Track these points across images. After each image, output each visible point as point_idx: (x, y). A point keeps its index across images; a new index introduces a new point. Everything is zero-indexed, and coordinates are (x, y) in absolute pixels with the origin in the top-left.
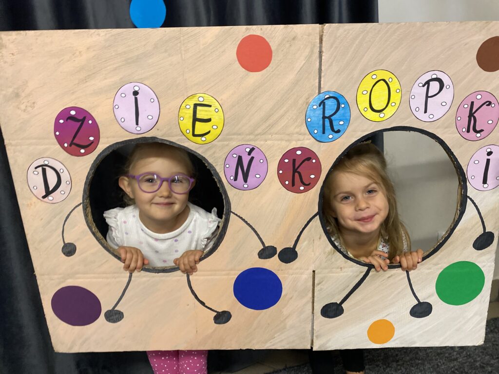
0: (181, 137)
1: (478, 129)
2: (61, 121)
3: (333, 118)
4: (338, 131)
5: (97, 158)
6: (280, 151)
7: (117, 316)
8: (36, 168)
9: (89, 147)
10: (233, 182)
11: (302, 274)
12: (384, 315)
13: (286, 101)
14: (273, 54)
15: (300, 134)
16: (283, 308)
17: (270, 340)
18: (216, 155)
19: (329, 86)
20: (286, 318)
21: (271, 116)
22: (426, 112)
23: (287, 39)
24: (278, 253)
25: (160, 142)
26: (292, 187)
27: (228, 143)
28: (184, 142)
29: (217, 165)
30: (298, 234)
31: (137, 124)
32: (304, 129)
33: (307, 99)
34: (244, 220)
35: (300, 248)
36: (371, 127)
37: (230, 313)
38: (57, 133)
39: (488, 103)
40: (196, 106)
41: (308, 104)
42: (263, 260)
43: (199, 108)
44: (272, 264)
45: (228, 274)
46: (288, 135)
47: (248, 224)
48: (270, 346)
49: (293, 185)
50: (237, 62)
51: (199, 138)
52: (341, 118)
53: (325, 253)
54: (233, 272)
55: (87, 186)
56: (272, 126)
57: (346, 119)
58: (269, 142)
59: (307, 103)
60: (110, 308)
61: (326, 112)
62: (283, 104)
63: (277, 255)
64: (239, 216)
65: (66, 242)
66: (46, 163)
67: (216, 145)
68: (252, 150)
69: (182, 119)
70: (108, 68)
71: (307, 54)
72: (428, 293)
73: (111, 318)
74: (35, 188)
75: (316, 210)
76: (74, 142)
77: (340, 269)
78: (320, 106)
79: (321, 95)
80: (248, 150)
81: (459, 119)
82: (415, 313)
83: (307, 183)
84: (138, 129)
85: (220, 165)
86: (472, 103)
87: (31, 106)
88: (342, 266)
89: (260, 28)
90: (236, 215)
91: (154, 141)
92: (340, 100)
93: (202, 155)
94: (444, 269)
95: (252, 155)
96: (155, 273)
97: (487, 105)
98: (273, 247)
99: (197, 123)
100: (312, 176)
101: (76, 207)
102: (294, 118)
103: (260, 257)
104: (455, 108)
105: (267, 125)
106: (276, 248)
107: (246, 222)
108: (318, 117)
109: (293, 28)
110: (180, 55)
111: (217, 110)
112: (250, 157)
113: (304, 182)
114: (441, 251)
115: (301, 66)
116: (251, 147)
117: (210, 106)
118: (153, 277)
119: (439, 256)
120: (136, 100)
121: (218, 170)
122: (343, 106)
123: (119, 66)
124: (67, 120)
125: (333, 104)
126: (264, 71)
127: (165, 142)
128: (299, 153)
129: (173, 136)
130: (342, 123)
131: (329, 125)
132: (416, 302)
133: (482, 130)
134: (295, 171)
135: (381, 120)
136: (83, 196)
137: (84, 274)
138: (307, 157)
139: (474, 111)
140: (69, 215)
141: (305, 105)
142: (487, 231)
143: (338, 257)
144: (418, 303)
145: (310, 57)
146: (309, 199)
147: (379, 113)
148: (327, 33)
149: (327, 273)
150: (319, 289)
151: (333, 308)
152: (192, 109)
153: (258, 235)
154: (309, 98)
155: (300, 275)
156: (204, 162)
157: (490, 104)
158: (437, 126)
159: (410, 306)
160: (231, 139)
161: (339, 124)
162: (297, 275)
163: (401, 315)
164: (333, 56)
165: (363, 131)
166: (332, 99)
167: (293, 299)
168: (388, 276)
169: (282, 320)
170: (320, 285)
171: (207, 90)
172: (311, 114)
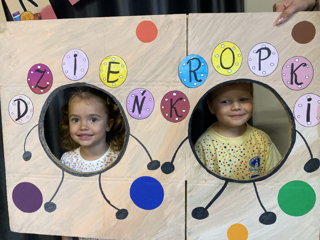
0: (100, 83)
1: (299, 82)
2: (32, 72)
3: (196, 72)
4: (200, 81)
5: (50, 95)
6: (162, 93)
7: (52, 207)
8: (14, 101)
9: (46, 88)
10: (131, 113)
11: (178, 183)
12: (239, 221)
13: (166, 60)
14: (158, 32)
15: (175, 82)
16: (165, 209)
17: (155, 235)
18: (121, 95)
19: (194, 51)
20: (167, 217)
21: (156, 70)
22: (260, 69)
23: (167, 23)
24: (161, 166)
25: (87, 86)
27: (129, 87)
28: (102, 86)
29: (122, 101)
30: (175, 152)
31: (75, 74)
32: (178, 79)
33: (179, 59)
34: (138, 140)
35: (176, 163)
36: (223, 79)
37: (127, 211)
38: (29, 80)
39: (304, 65)
40: (110, 63)
42: (151, 170)
43: (112, 64)
44: (157, 174)
45: (126, 180)
46: (168, 82)
47: (141, 144)
49: (171, 117)
50: (136, 37)
51: (111, 83)
52: (202, 72)
53: (193, 167)
54: (130, 179)
55: (42, 113)
56: (157, 76)
57: (205, 73)
58: (155, 87)
59: (179, 62)
60: (48, 201)
61: (192, 68)
62: (164, 62)
64: (135, 138)
65: (26, 151)
66: (21, 98)
67: (122, 88)
68: (144, 92)
69: (101, 71)
70: (62, 41)
71: (179, 31)
72: (272, 205)
73: (48, 208)
74: (12, 114)
75: (187, 135)
76: (38, 85)
77: (205, 181)
78: (187, 63)
79: (188, 56)
80: (142, 92)
81: (284, 75)
82: (263, 220)
83: (180, 115)
84: (75, 77)
85: (124, 101)
86: (293, 64)
87: (16, 63)
88: (206, 179)
89: (150, 17)
90: (133, 136)
91: (84, 85)
92: (201, 61)
93: (113, 95)
94: (283, 186)
95: (144, 95)
96: (79, 176)
97: (303, 66)
98: (158, 161)
99: (111, 74)
100: (184, 111)
101: (35, 127)
102: (171, 71)
103: (149, 168)
104: (280, 68)
105: (154, 76)
106: (159, 162)
107: (140, 142)
108: (186, 70)
109: (170, 17)
110: (103, 33)
111: (123, 66)
112: (143, 97)
113: (178, 114)
114: (280, 172)
115: (175, 39)
116: (144, 90)
117: (119, 63)
118: (77, 179)
119: (279, 175)
120: (75, 59)
121: (122, 105)
122: (203, 64)
123: (68, 40)
124: (35, 72)
125: (196, 63)
126: (153, 42)
127: (90, 86)
128: (174, 94)
129: (95, 83)
130: (202, 75)
131: (194, 77)
132: (263, 212)
133: (302, 83)
134: (172, 107)
135: (229, 74)
136: (39, 120)
137: (34, 174)
138: (180, 97)
139: (294, 69)
140: (30, 132)
141: (178, 63)
142: (313, 158)
143: (203, 171)
144: (265, 212)
145: (181, 33)
146: (182, 127)
147: (228, 70)
148: (191, 18)
149: (196, 183)
150: (190, 195)
151: (201, 211)
152: (108, 65)
153: (147, 152)
154: (180, 59)
155: (176, 184)
156: (113, 99)
157: (305, 65)
158: (269, 79)
159: (260, 214)
160: (131, 85)
161: (200, 76)
162: (174, 184)
163: (253, 221)
164: (195, 32)
165: (217, 81)
166: (195, 60)
167: (172, 202)
168: (241, 188)
169: (164, 219)
170: (191, 192)
171: (118, 54)
172: (182, 69)
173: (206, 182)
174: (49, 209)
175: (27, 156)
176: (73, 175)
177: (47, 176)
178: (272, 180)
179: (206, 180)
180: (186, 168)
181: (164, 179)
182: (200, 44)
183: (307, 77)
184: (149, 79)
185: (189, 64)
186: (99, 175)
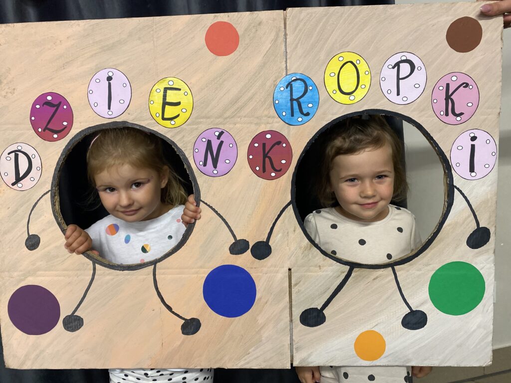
0: (151, 121)
1: (457, 112)
2: (38, 106)
3: (301, 100)
4: (307, 114)
5: (68, 143)
6: (250, 134)
7: (76, 322)
8: (9, 154)
9: (62, 132)
10: (202, 168)
11: (277, 273)
12: (371, 327)
13: (253, 84)
14: (240, 39)
15: (269, 117)
16: (258, 315)
17: (244, 357)
18: (185, 139)
19: (297, 67)
20: (263, 327)
21: (239, 99)
22: (398, 94)
23: (253, 25)
24: (250, 247)
25: (130, 126)
26: (263, 173)
27: (197, 126)
28: (153, 127)
29: (186, 150)
30: (271, 226)
31: (109, 108)
32: (273, 112)
33: (274, 81)
34: (214, 210)
35: (274, 242)
36: (342, 111)
37: (199, 321)
38: (33, 118)
39: (465, 85)
40: (166, 89)
41: (276, 86)
42: (234, 256)
43: (169, 92)
44: (245, 260)
45: (197, 273)
46: (257, 118)
47: (219, 214)
48: (245, 364)
49: (264, 171)
50: (206, 47)
51: (169, 122)
52: (310, 100)
53: (300, 248)
54: (202, 270)
55: (57, 173)
56: (241, 108)
57: (315, 102)
58: (238, 125)
59: (274, 85)
60: (70, 313)
61: (294, 94)
62: (251, 86)
63: (250, 250)
64: (209, 206)
65: (30, 234)
66: (20, 148)
67: (185, 129)
68: (221, 133)
69: (152, 102)
70: (86, 55)
71: (273, 38)
72: (421, 300)
73: (69, 325)
74: (6, 174)
75: (289, 198)
76: (48, 127)
77: (318, 268)
78: (287, 88)
79: (288, 76)
80: (217, 134)
81: (435, 101)
82: (408, 323)
83: (278, 169)
84: (110, 113)
85: (189, 149)
86: (448, 85)
87: (10, 92)
88: (320, 264)
89: (227, 16)
90: (206, 204)
91: (124, 126)
92: (308, 82)
93: (172, 139)
94: (437, 271)
95: (222, 139)
96: (120, 270)
97: (464, 87)
98: (245, 240)
99: (167, 107)
100: (283, 162)
101: (45, 194)
102: (263, 100)
103: (232, 252)
104: (428, 92)
105: (236, 108)
106: (248, 242)
107: (216, 212)
108: (286, 99)
109: (258, 15)
110: (152, 42)
111: (186, 94)
112: (219, 141)
113: (274, 166)
114: (431, 249)
115: (268, 49)
116: (220, 131)
117: (180, 90)
118: (117, 275)
119: (429, 255)
120: (110, 85)
121: (187, 156)
122: (311, 88)
123: (95, 54)
124: (43, 106)
125: (300, 86)
126: (232, 55)
127: (135, 127)
128: (268, 136)
129: (143, 121)
130: (310, 105)
131: (297, 107)
132: (408, 311)
133: (462, 114)
134: (265, 156)
135: (351, 102)
136: (52, 183)
137: (46, 271)
138: (277, 141)
139: (450, 93)
140: (36, 203)
141: (272, 87)
142: (480, 227)
143: (315, 253)
144: (410, 311)
145: (276, 40)
146: (281, 187)
147: (349, 96)
148: (290, 16)
149: (305, 272)
150: (297, 290)
151: (314, 314)
152: (162, 93)
153: (229, 227)
154: (276, 80)
155: (275, 274)
156: (173, 147)
157: (467, 85)
158: (412, 108)
159: (402, 315)
160: (200, 123)
161: (307, 107)
162: (272, 274)
163: (392, 325)
164: (298, 38)
165: (333, 114)
166: (299, 81)
167: (268, 304)
168: (373, 277)
169: (257, 330)
170: (297, 286)
171: (177, 74)
172: (279, 96)
173: (320, 269)
174: (70, 327)
175: (33, 243)
176: (110, 268)
177: (66, 272)
178: (420, 262)
179: (320, 266)
180: (290, 249)
181: (255, 268)
182: (305, 56)
183: (470, 105)
184: (228, 114)
185: (289, 88)
186: (153, 266)
